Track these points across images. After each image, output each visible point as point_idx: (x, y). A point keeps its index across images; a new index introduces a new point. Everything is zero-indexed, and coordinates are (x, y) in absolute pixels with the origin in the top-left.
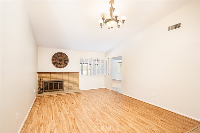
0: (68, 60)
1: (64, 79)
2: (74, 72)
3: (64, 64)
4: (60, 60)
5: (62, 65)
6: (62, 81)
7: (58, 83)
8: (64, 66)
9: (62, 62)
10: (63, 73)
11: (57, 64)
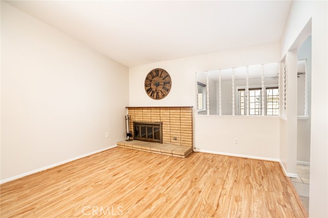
0: (169, 83)
1: (162, 120)
2: (180, 107)
3: (163, 90)
4: (157, 85)
5: (160, 94)
6: (159, 125)
7: (154, 127)
8: (164, 96)
9: (160, 88)
10: (160, 108)
11: (151, 92)
